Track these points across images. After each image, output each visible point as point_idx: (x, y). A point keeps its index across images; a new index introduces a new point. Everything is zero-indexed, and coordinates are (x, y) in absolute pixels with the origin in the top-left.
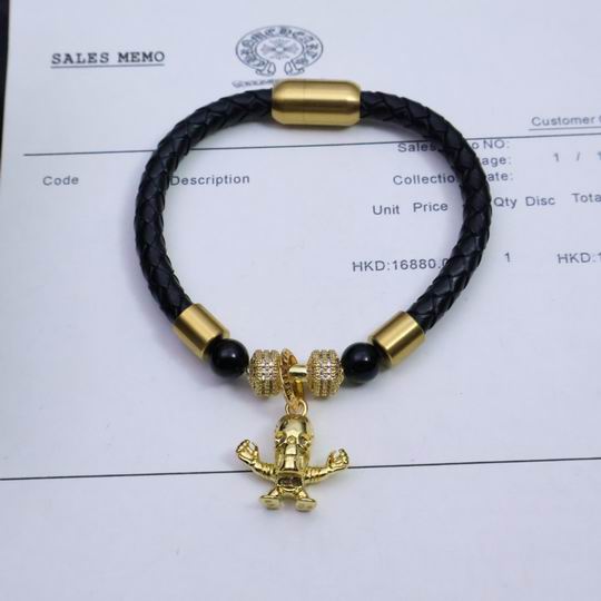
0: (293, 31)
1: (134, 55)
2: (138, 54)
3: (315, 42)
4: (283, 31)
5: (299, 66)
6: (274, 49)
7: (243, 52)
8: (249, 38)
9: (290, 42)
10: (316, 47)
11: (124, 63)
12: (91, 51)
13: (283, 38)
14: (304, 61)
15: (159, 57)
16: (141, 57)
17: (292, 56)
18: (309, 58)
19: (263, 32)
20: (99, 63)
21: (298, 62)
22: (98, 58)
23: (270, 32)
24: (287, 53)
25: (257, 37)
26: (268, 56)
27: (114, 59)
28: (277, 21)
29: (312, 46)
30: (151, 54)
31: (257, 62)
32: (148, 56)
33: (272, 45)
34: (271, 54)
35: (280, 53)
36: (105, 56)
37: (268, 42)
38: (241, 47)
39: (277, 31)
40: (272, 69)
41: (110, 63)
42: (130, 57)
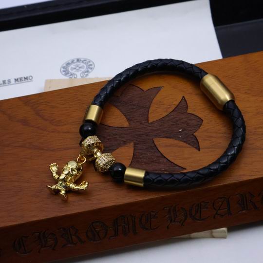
0: (82, 60)
1: (21, 79)
2: (22, 78)
3: (91, 63)
4: (78, 60)
5: (86, 74)
6: (75, 68)
7: (63, 71)
8: (65, 65)
9: (81, 64)
10: (92, 65)
11: (17, 82)
12: (4, 80)
13: (78, 63)
14: (88, 71)
15: (31, 78)
16: (23, 79)
17: (83, 70)
18: (90, 70)
19: (70, 62)
20: (7, 84)
21: (86, 72)
22: (7, 82)
23: (73, 62)
24: (81, 69)
25: (68, 64)
26: (73, 71)
27: (13, 81)
29: (90, 65)
30: (27, 78)
31: (69, 74)
32: (26, 78)
33: (74, 67)
34: (75, 70)
35: (78, 70)
36: (9, 81)
37: (73, 66)
38: (62, 69)
39: (76, 61)
40: (76, 76)
41: (12, 83)
42: (19, 80)
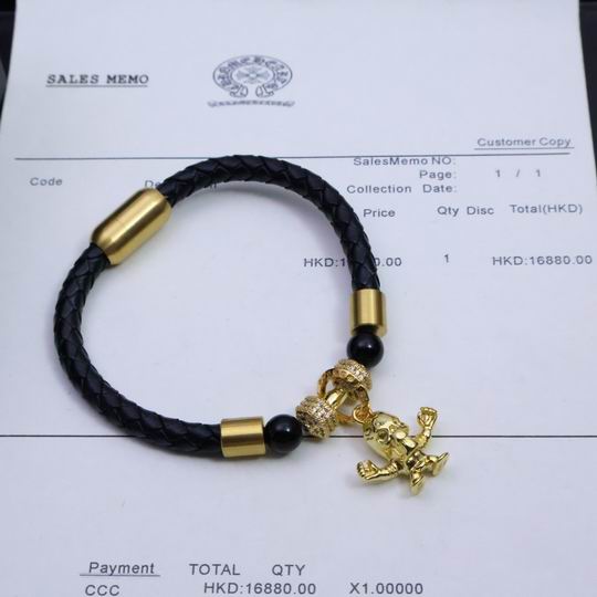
0: (267, 60)
1: (121, 78)
2: (125, 76)
3: (285, 70)
4: (257, 60)
5: (269, 90)
6: (247, 75)
7: (220, 77)
8: (226, 65)
9: (263, 69)
10: (286, 74)
11: (111, 83)
12: (83, 73)
13: (256, 66)
14: (274, 86)
15: (144, 79)
16: (127, 79)
17: (263, 81)
18: (279, 84)
19: (239, 60)
20: (89, 84)
21: (269, 87)
22: (89, 79)
23: (245, 61)
24: (259, 79)
25: (233, 64)
26: (241, 81)
27: (103, 80)
28: (252, 52)
29: (282, 73)
30: (136, 77)
31: (231, 86)
32: (133, 79)
33: (246, 72)
34: (246, 79)
35: (253, 79)
36: (95, 78)
37: (243, 69)
38: (218, 73)
39: (252, 59)
40: (245, 92)
41: (99, 83)
42: (117, 79)
